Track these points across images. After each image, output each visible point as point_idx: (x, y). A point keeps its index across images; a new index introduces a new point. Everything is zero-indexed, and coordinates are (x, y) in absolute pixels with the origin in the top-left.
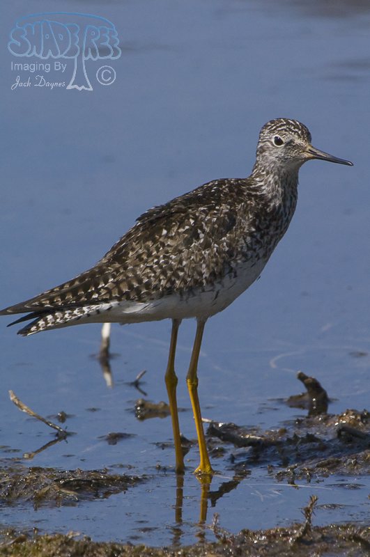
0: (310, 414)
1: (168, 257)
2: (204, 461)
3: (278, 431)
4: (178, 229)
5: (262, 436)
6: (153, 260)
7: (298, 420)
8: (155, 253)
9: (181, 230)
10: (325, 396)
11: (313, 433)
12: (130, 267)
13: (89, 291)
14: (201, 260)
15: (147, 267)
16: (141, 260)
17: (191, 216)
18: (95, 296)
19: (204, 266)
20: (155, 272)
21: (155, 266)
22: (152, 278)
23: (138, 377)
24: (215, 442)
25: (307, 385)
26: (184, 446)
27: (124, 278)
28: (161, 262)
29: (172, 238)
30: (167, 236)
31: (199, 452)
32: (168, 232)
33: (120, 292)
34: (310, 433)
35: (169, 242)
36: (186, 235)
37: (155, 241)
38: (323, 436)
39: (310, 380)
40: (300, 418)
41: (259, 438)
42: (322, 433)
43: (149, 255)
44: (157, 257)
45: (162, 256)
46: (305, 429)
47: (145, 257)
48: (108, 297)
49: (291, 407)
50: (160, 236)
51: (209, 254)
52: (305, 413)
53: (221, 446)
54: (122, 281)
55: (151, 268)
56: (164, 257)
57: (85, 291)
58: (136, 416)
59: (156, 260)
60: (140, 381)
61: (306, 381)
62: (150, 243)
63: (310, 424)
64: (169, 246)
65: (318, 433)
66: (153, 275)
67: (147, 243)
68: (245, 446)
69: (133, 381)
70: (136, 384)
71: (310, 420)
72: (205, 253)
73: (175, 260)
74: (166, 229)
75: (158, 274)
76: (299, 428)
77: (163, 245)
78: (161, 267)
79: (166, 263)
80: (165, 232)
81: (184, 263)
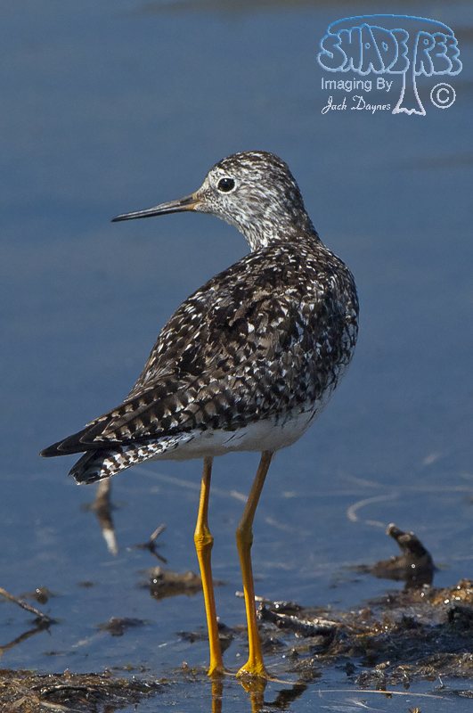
0: (407, 586)
1: (264, 364)
2: (254, 657)
3: (360, 612)
4: (270, 322)
5: (338, 621)
6: (243, 369)
7: (390, 597)
8: (243, 358)
9: (274, 324)
10: (429, 560)
11: (413, 616)
12: (213, 380)
13: (165, 416)
14: (303, 366)
15: (238, 379)
16: (226, 369)
17: (281, 303)
18: (174, 424)
19: (308, 375)
20: (249, 387)
21: (248, 378)
22: (246, 396)
23: (154, 536)
24: (269, 630)
25: (402, 545)
26: (223, 637)
27: (209, 396)
28: (255, 371)
29: (263, 335)
30: (257, 334)
31: (248, 646)
32: (256, 327)
33: (206, 417)
34: (408, 616)
35: (261, 342)
36: (283, 331)
37: (241, 342)
38: (426, 621)
39: (408, 537)
40: (393, 595)
41: (333, 623)
42: (424, 615)
43: (237, 362)
44: (249, 364)
45: (254, 363)
46: (400, 609)
47: (230, 365)
48: (191, 425)
49: (379, 577)
50: (247, 334)
51: (313, 358)
52: (400, 586)
53: (277, 636)
54: (208, 401)
55: (243, 380)
56: (259, 364)
57: (160, 415)
58: (152, 594)
59: (247, 369)
60: (157, 542)
61: (401, 538)
62: (234, 345)
63: (408, 602)
64: (261, 348)
65: (419, 616)
66: (247, 391)
67: (231, 344)
68: (312, 635)
69: (147, 541)
70: (151, 547)
71: (407, 596)
72: (308, 357)
73: (272, 368)
74: (251, 323)
75: (253, 389)
76: (391, 609)
77: (252, 345)
78: (255, 378)
79: (262, 372)
80: (251, 328)
81: (285, 372)
